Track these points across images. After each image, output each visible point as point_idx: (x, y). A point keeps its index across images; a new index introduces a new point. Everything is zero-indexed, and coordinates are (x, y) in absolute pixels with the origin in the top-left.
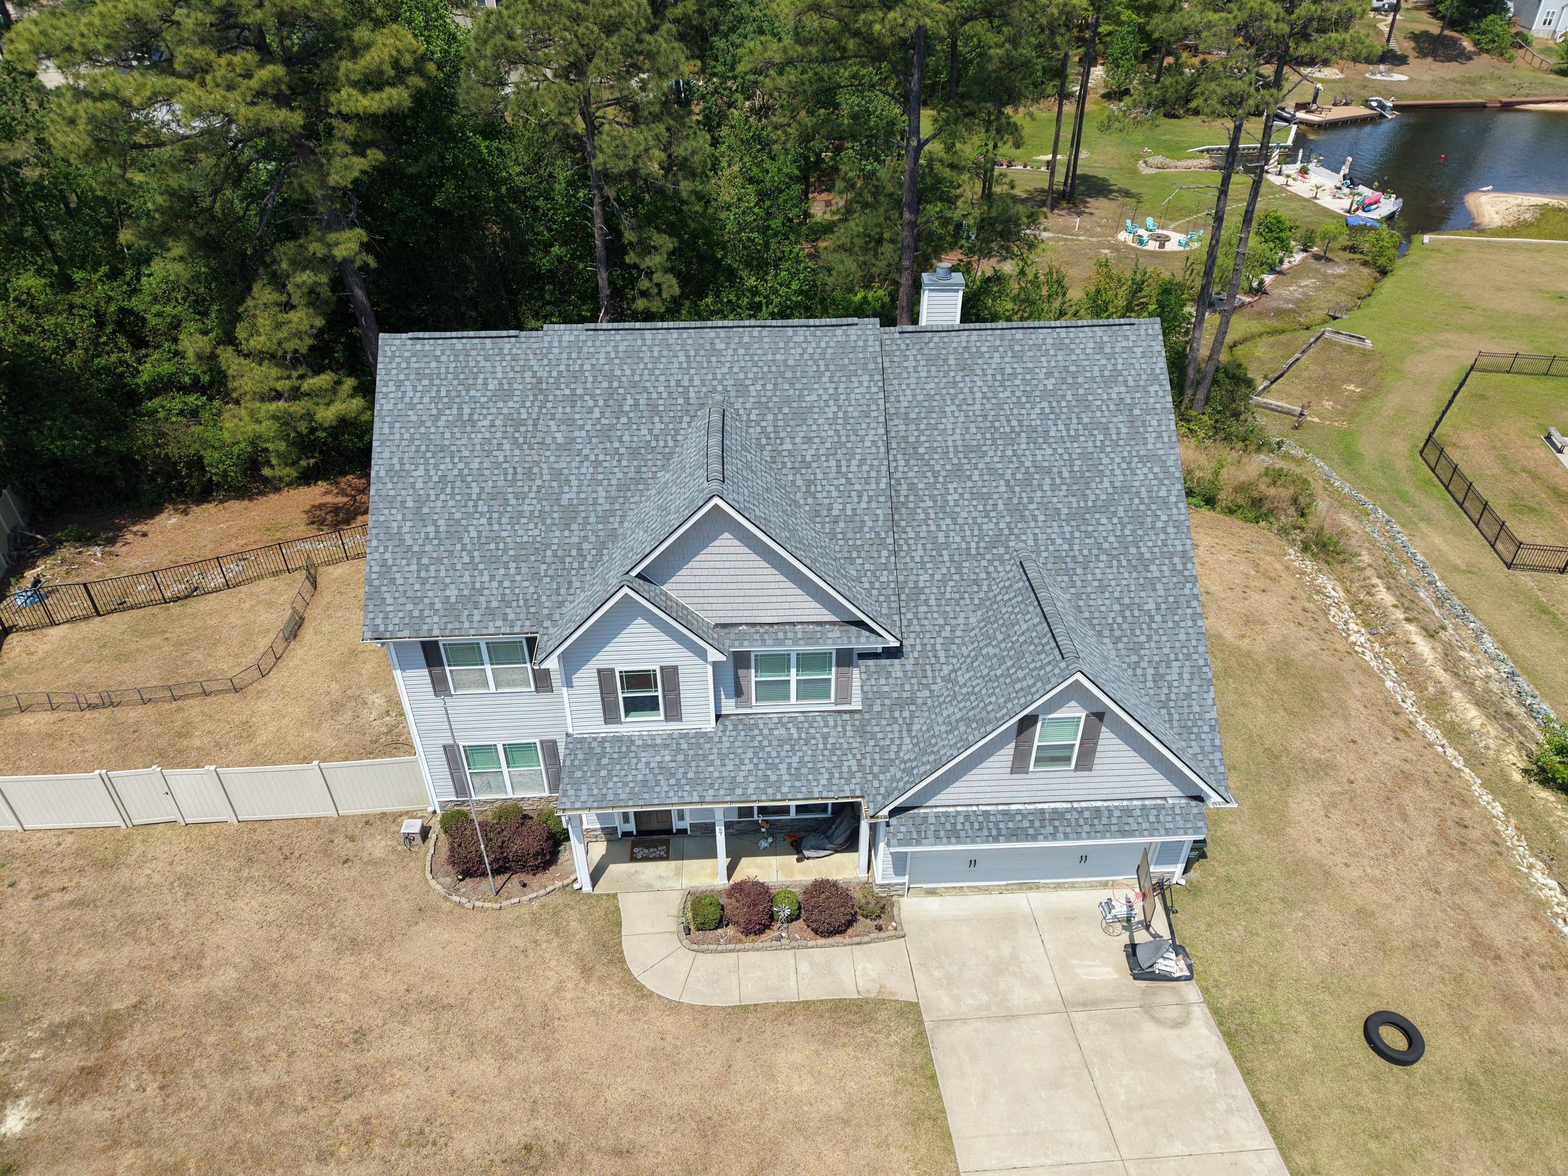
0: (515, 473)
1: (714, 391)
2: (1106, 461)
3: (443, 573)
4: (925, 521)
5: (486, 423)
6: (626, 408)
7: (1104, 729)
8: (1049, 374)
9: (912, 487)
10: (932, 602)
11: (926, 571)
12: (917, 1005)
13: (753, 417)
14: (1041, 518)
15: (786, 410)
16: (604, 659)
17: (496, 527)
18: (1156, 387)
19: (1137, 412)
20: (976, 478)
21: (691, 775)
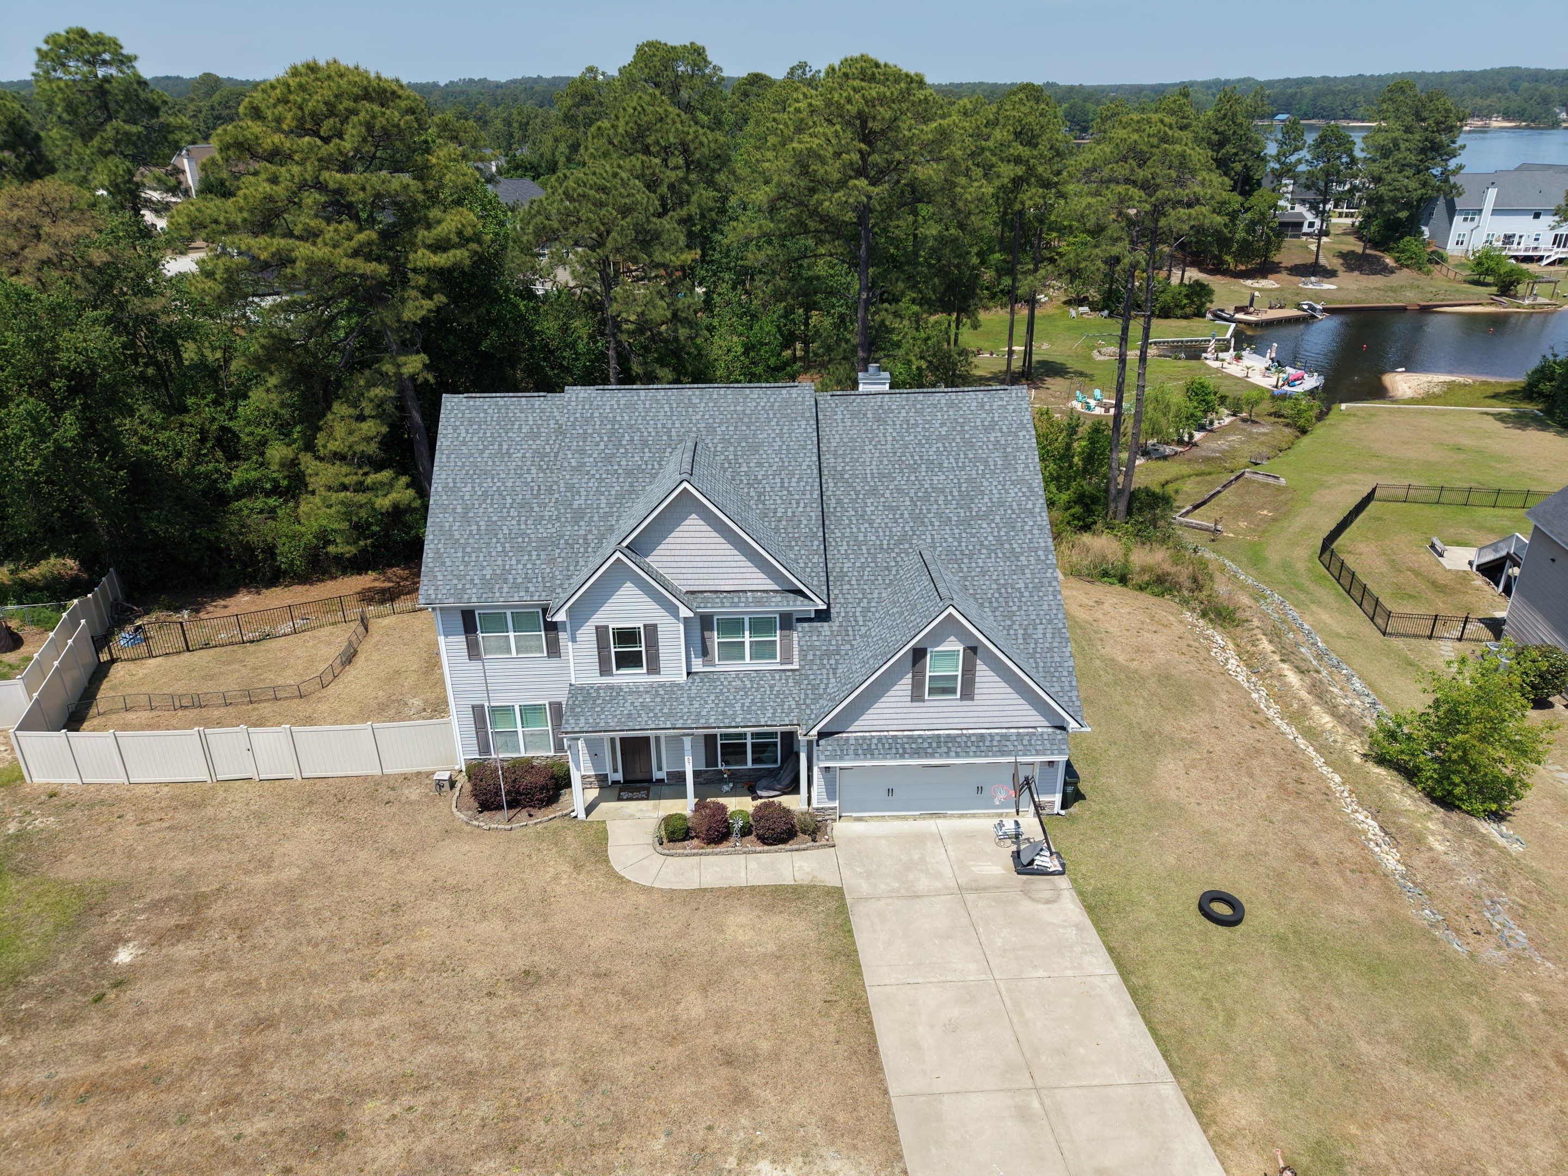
0: (539, 489)
1: (690, 431)
2: (986, 484)
3: (481, 559)
4: (849, 526)
5: (519, 455)
6: (624, 442)
7: (978, 662)
8: (943, 424)
9: (839, 502)
10: (854, 582)
11: (849, 560)
12: (841, 888)
13: (719, 449)
14: (937, 523)
15: (744, 444)
16: (599, 618)
17: (523, 527)
18: (1024, 433)
19: (1009, 450)
20: (887, 495)
21: (665, 711)
